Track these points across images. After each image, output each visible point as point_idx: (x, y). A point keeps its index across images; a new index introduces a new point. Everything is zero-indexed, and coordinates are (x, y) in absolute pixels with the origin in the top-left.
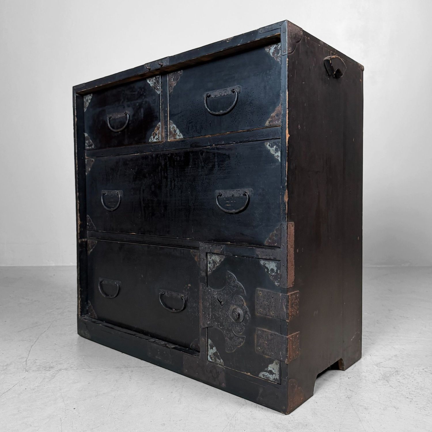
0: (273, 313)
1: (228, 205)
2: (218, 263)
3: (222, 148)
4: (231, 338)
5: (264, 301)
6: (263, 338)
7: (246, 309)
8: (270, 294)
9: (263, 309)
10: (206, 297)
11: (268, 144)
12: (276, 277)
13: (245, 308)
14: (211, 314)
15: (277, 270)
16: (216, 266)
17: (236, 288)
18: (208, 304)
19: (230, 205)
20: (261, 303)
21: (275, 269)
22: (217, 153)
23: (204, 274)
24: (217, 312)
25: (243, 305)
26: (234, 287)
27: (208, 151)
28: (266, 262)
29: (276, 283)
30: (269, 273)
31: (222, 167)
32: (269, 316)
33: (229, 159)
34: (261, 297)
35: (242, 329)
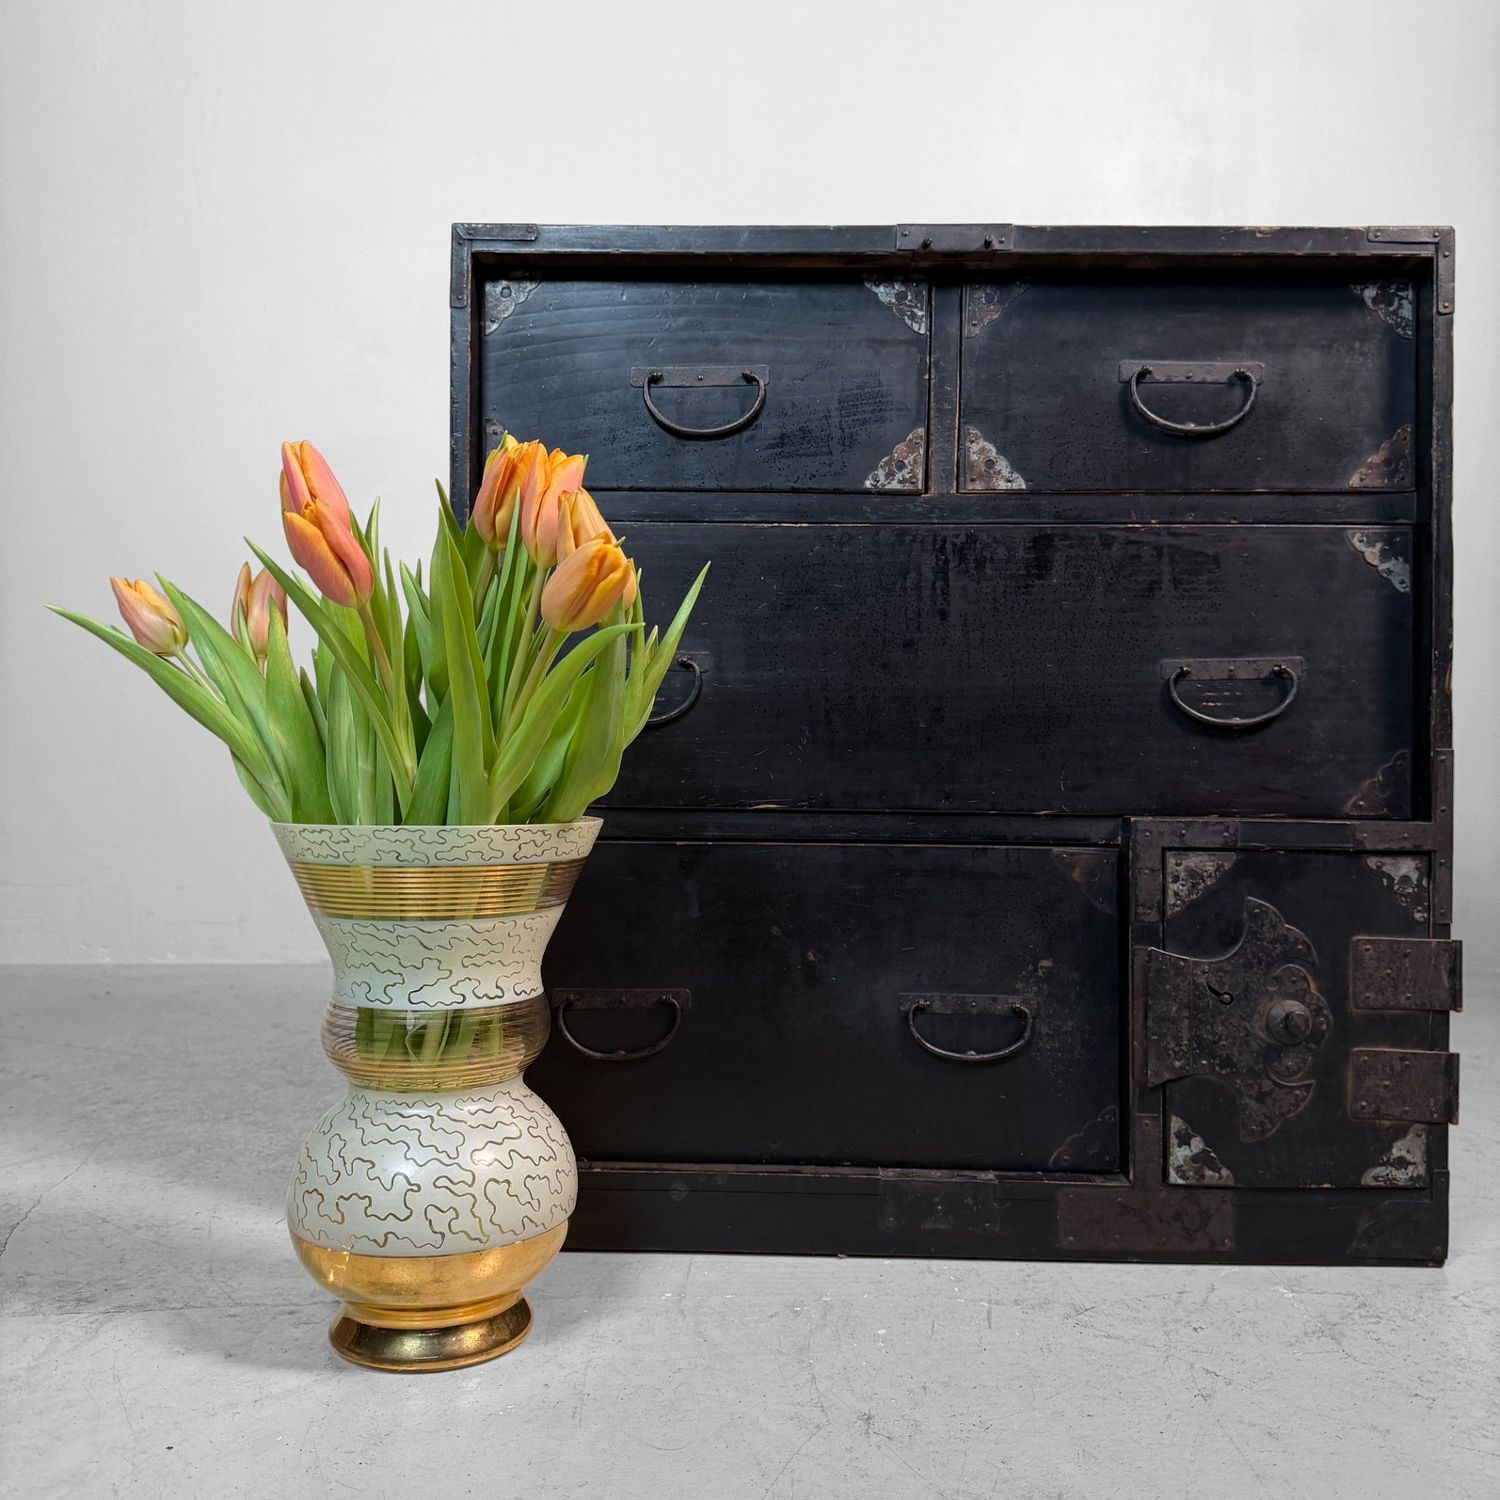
0: (1408, 998)
1: (1210, 704)
2: (1210, 876)
3: (1188, 531)
4: (1261, 1098)
5: (1378, 968)
6: (1376, 1074)
7: (1318, 999)
8: (1398, 948)
9: (1377, 993)
10: (1168, 987)
11: (1358, 535)
12: (1416, 900)
13: (1315, 997)
14: (1186, 1035)
15: (1420, 880)
16: (1201, 887)
17: (1282, 944)
18: (1174, 1008)
19: (1219, 704)
20: (1371, 976)
21: (1414, 876)
22: (1170, 546)
23: (1153, 916)
24: (1209, 1027)
25: (1307, 990)
26: (1273, 942)
27: (1134, 537)
28: (1387, 860)
29: (1418, 916)
30: (1396, 887)
31: (1191, 589)
32: (1394, 1008)
33: (1218, 567)
34: (1371, 958)
35: (1305, 1061)
